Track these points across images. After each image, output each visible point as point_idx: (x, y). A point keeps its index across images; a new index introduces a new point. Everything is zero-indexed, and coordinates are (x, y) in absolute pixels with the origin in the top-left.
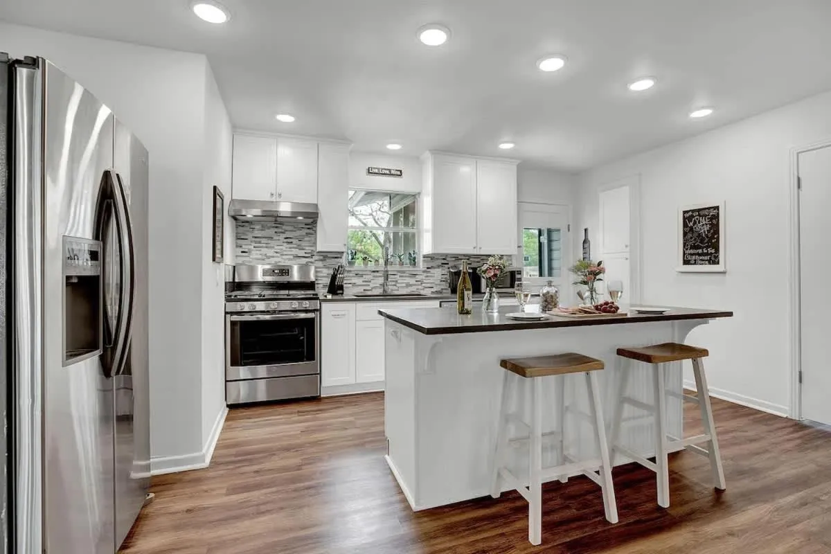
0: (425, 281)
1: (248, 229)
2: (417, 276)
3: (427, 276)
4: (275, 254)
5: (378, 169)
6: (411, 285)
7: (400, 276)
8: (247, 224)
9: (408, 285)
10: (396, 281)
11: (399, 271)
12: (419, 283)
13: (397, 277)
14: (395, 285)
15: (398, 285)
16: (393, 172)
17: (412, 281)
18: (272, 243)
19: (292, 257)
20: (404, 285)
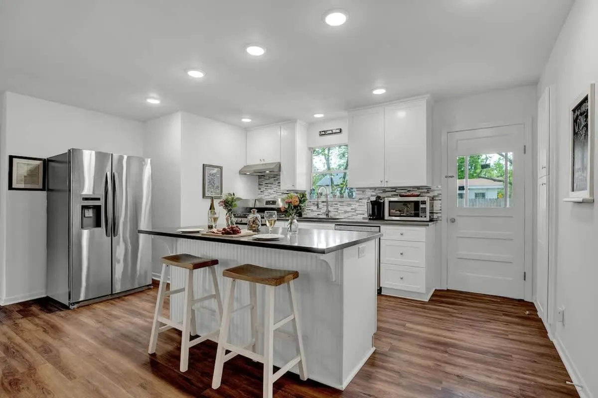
0: (358, 209)
1: (263, 179)
2: (352, 205)
3: (360, 205)
4: (274, 193)
5: (325, 131)
6: (348, 212)
7: (340, 205)
8: (263, 177)
9: (346, 212)
10: (338, 209)
11: (340, 202)
12: (354, 210)
13: (338, 205)
14: (337, 212)
15: (339, 211)
16: (334, 131)
17: (349, 209)
18: (273, 186)
19: (281, 194)
20: (343, 212)
